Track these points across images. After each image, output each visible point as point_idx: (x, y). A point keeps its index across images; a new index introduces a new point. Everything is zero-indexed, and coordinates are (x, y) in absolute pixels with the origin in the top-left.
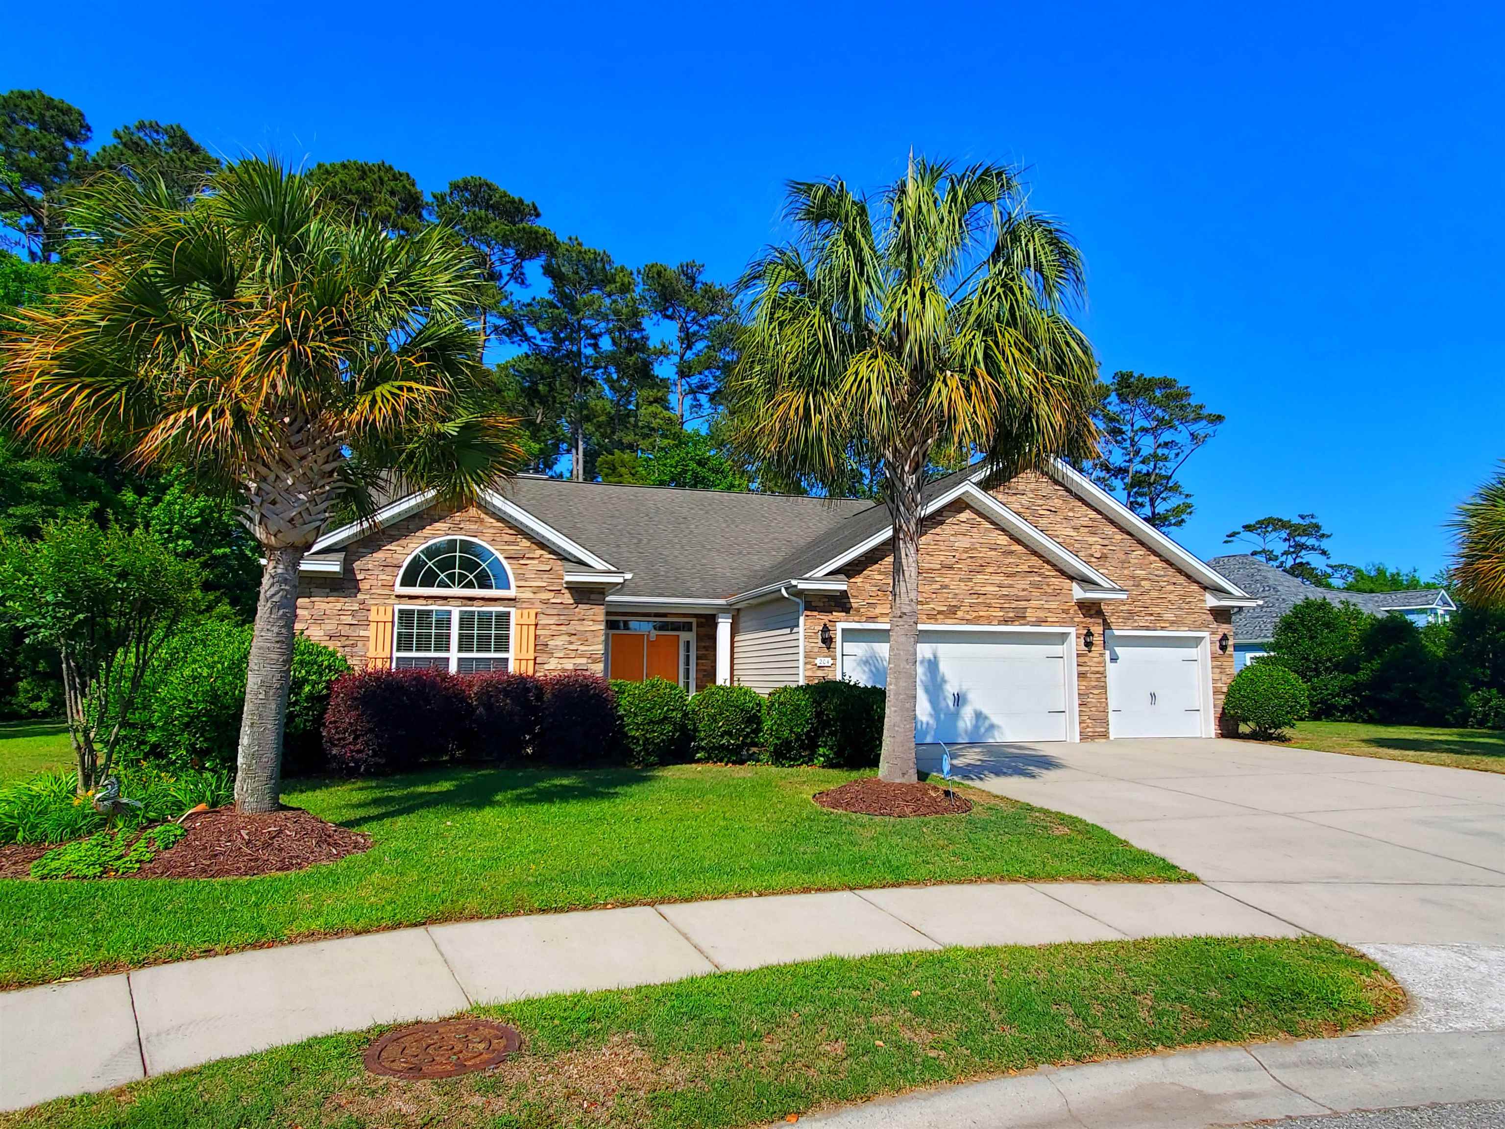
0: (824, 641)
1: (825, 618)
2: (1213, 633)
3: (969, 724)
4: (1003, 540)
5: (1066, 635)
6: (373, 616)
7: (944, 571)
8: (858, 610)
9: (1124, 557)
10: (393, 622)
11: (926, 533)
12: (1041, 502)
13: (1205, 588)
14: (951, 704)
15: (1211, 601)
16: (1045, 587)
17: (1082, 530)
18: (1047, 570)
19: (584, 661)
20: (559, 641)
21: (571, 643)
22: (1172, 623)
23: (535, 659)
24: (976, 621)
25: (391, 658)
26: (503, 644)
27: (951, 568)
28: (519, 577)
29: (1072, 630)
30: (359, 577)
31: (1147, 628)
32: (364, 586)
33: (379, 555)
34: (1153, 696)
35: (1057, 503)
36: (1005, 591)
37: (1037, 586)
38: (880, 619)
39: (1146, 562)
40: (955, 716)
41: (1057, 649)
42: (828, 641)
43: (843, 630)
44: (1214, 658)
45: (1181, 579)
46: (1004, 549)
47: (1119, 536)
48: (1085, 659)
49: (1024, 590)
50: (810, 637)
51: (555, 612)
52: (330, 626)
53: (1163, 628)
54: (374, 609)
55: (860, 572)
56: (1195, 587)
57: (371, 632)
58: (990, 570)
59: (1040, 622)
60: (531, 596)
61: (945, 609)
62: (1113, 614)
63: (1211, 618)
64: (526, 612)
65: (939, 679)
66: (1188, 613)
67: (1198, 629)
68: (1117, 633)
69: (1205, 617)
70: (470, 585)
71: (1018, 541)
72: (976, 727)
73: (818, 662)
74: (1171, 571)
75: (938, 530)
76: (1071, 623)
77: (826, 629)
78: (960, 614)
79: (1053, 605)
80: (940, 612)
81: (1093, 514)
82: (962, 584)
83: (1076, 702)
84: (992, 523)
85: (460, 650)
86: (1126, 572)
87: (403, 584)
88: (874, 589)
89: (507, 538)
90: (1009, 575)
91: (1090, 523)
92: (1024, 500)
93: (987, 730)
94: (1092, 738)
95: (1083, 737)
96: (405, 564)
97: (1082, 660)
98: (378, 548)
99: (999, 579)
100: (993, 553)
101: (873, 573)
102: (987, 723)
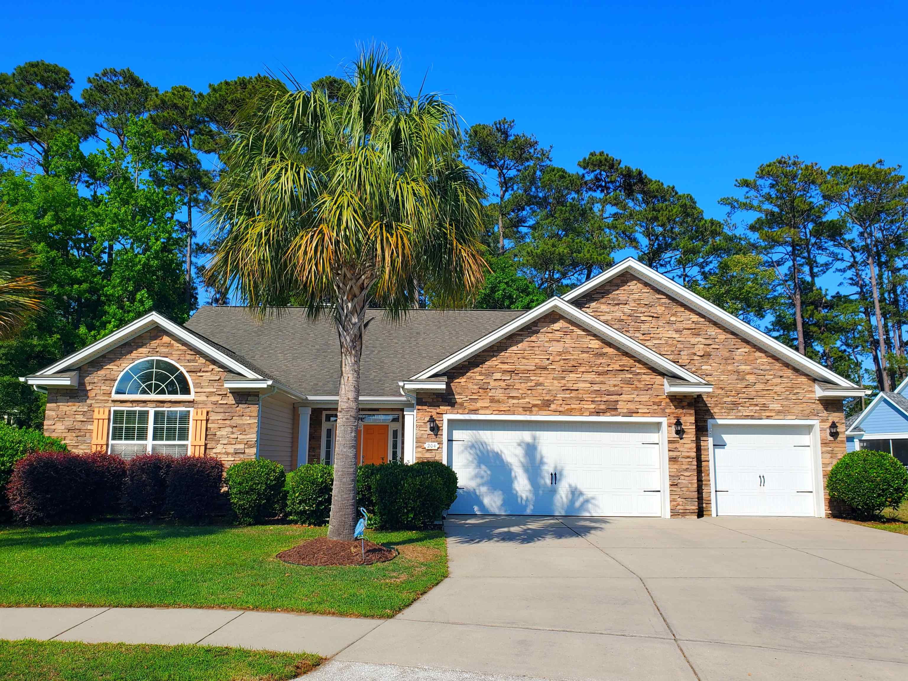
0: (432, 429)
1: (434, 411)
2: (823, 421)
3: (565, 499)
4: (595, 344)
5: (659, 424)
6: (96, 415)
7: (538, 371)
8: (462, 404)
9: (728, 354)
10: (109, 419)
11: (522, 341)
12: (643, 310)
13: (814, 380)
14: (548, 481)
15: (819, 392)
16: (635, 383)
17: (685, 332)
18: (639, 369)
19: (242, 446)
20: (224, 432)
21: (233, 433)
22: (779, 412)
23: (206, 445)
24: (569, 412)
25: (107, 445)
26: (183, 434)
27: (545, 368)
28: (196, 385)
29: (664, 421)
30: (88, 388)
31: (752, 417)
32: (91, 394)
33: (102, 373)
34: (762, 478)
35: (660, 310)
36: (596, 387)
37: (629, 382)
38: (480, 412)
39: (751, 358)
40: (553, 491)
41: (653, 437)
42: (435, 429)
43: (449, 421)
44: (824, 443)
45: (789, 373)
46: (596, 351)
47: (722, 336)
48: (677, 445)
49: (615, 386)
50: (421, 426)
51: (222, 410)
52: (68, 423)
53: (768, 417)
54: (96, 410)
55: (463, 374)
56: (803, 379)
57: (93, 427)
58: (583, 369)
59: (630, 413)
60: (205, 398)
61: (539, 402)
62: (716, 405)
63: (820, 407)
64: (199, 411)
65: (538, 462)
66: (795, 404)
67: (807, 417)
68: (720, 422)
69: (814, 406)
70: (162, 392)
71: (609, 344)
72: (572, 502)
73: (426, 446)
74: (778, 365)
75: (533, 338)
76: (663, 413)
77: (432, 420)
78: (553, 407)
79: (645, 398)
80: (535, 406)
81: (695, 318)
82: (555, 382)
83: (668, 483)
84: (584, 330)
85: (155, 438)
86: (730, 368)
87: (117, 393)
88: (476, 387)
89: (188, 357)
90: (599, 374)
91: (693, 326)
92: (627, 309)
93: (582, 504)
94: (684, 514)
95: (675, 513)
96: (119, 378)
97: (673, 446)
98: (101, 368)
99: (591, 377)
100: (585, 355)
101: (475, 374)
102: (582, 498)
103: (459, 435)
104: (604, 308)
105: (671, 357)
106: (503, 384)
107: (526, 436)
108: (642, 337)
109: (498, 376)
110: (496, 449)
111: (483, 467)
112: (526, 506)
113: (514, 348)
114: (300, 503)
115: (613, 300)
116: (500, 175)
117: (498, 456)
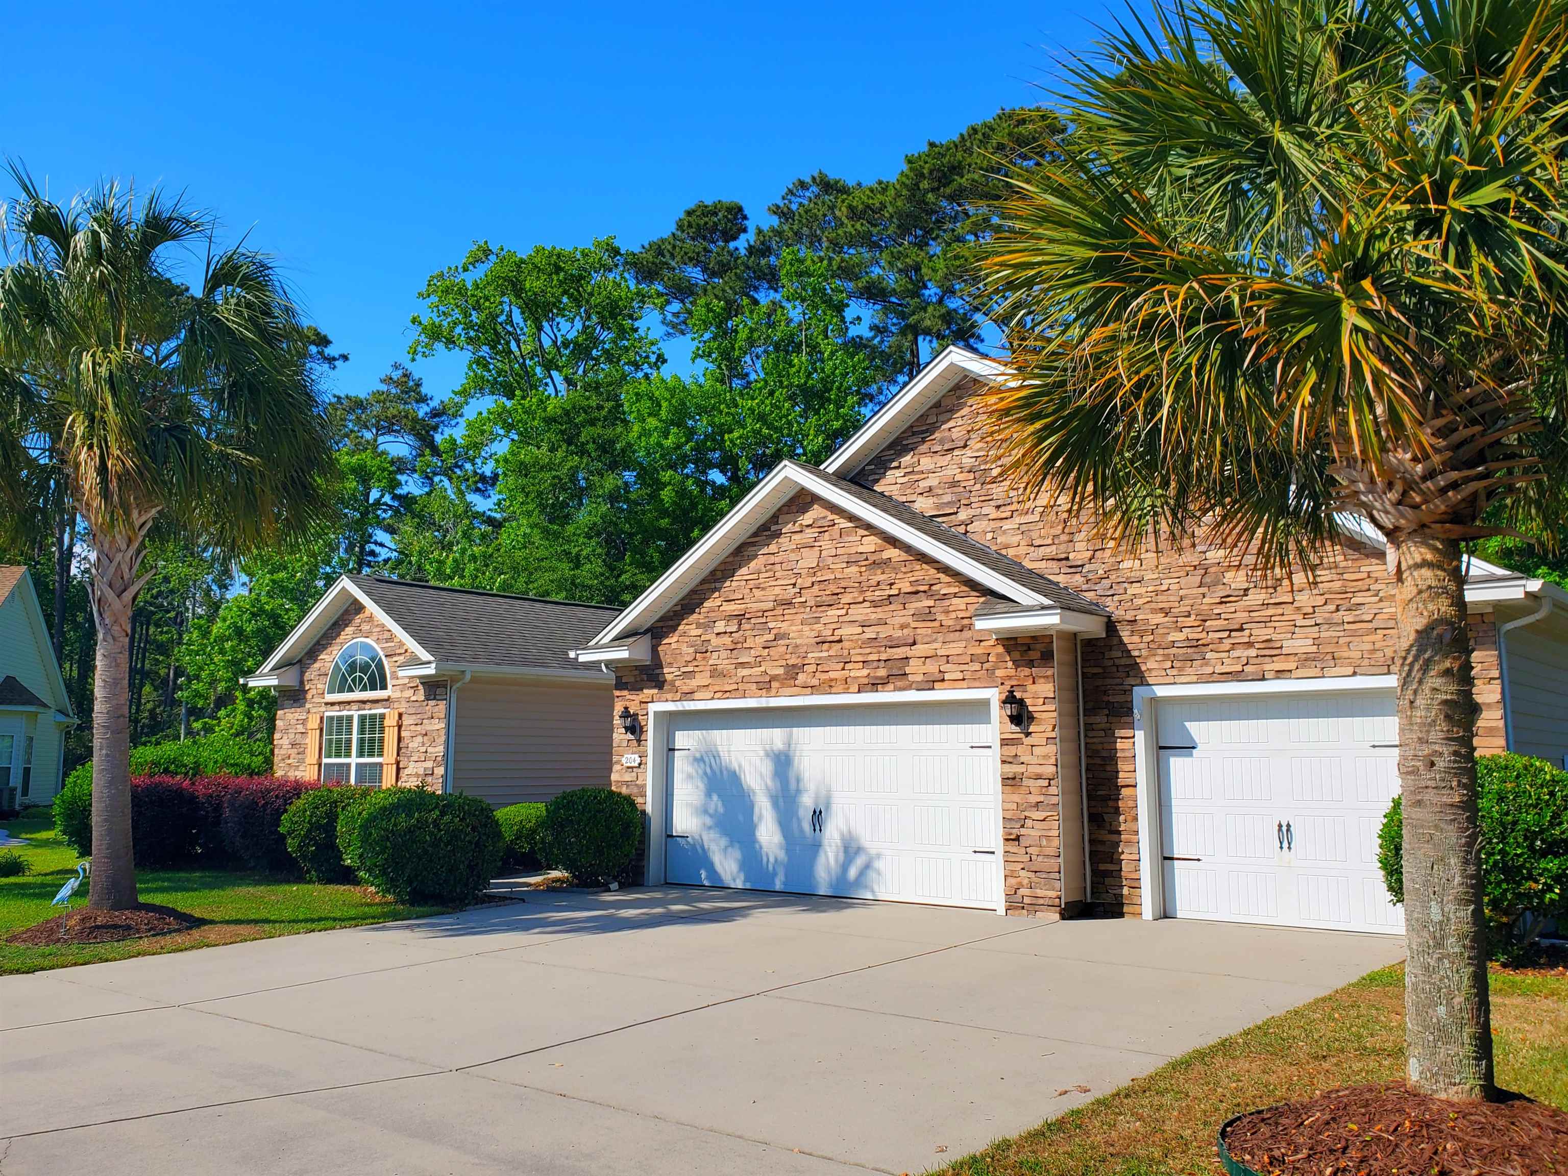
0: (634, 731)
1: (637, 699)
3: (833, 861)
4: (870, 543)
6: (311, 724)
7: (780, 611)
8: (672, 684)
10: (321, 730)
11: (756, 556)
14: (807, 826)
16: (940, 617)
18: (944, 586)
19: (430, 765)
20: (415, 744)
21: (423, 745)
23: (398, 767)
24: (828, 687)
25: (321, 766)
26: (381, 748)
27: (790, 604)
28: (393, 675)
29: (993, 695)
30: (307, 687)
32: (309, 695)
33: (317, 665)
34: (1285, 830)
36: (870, 633)
37: (927, 616)
38: (697, 695)
40: (815, 846)
42: (639, 731)
43: (656, 714)
46: (872, 558)
48: (1020, 750)
49: (903, 627)
50: (619, 726)
51: (414, 711)
52: (293, 735)
53: (1280, 674)
54: (312, 717)
55: (674, 629)
57: (308, 740)
58: (846, 599)
59: (930, 684)
60: (399, 694)
61: (781, 671)
62: (1154, 652)
64: (394, 712)
65: (793, 786)
68: (1161, 691)
70: (365, 688)
72: (845, 868)
73: (626, 761)
75: (773, 548)
76: (988, 680)
78: (801, 678)
79: (954, 649)
80: (774, 678)
82: (806, 628)
83: (1001, 834)
85: (358, 754)
86: (1184, 558)
87: (329, 691)
88: (691, 650)
89: (386, 635)
90: (875, 604)
92: (966, 457)
93: (862, 873)
94: (1033, 907)
95: (1014, 904)
96: (330, 672)
97: (1011, 750)
98: (316, 659)
99: (861, 612)
100: (854, 569)
101: (689, 627)
102: (860, 862)
103: (684, 739)
104: (926, 463)
105: (1051, 551)
106: (727, 640)
108: (994, 514)
109: (720, 626)
110: (735, 766)
111: (715, 797)
112: (775, 874)
113: (744, 570)
115: (942, 442)
117: (734, 778)
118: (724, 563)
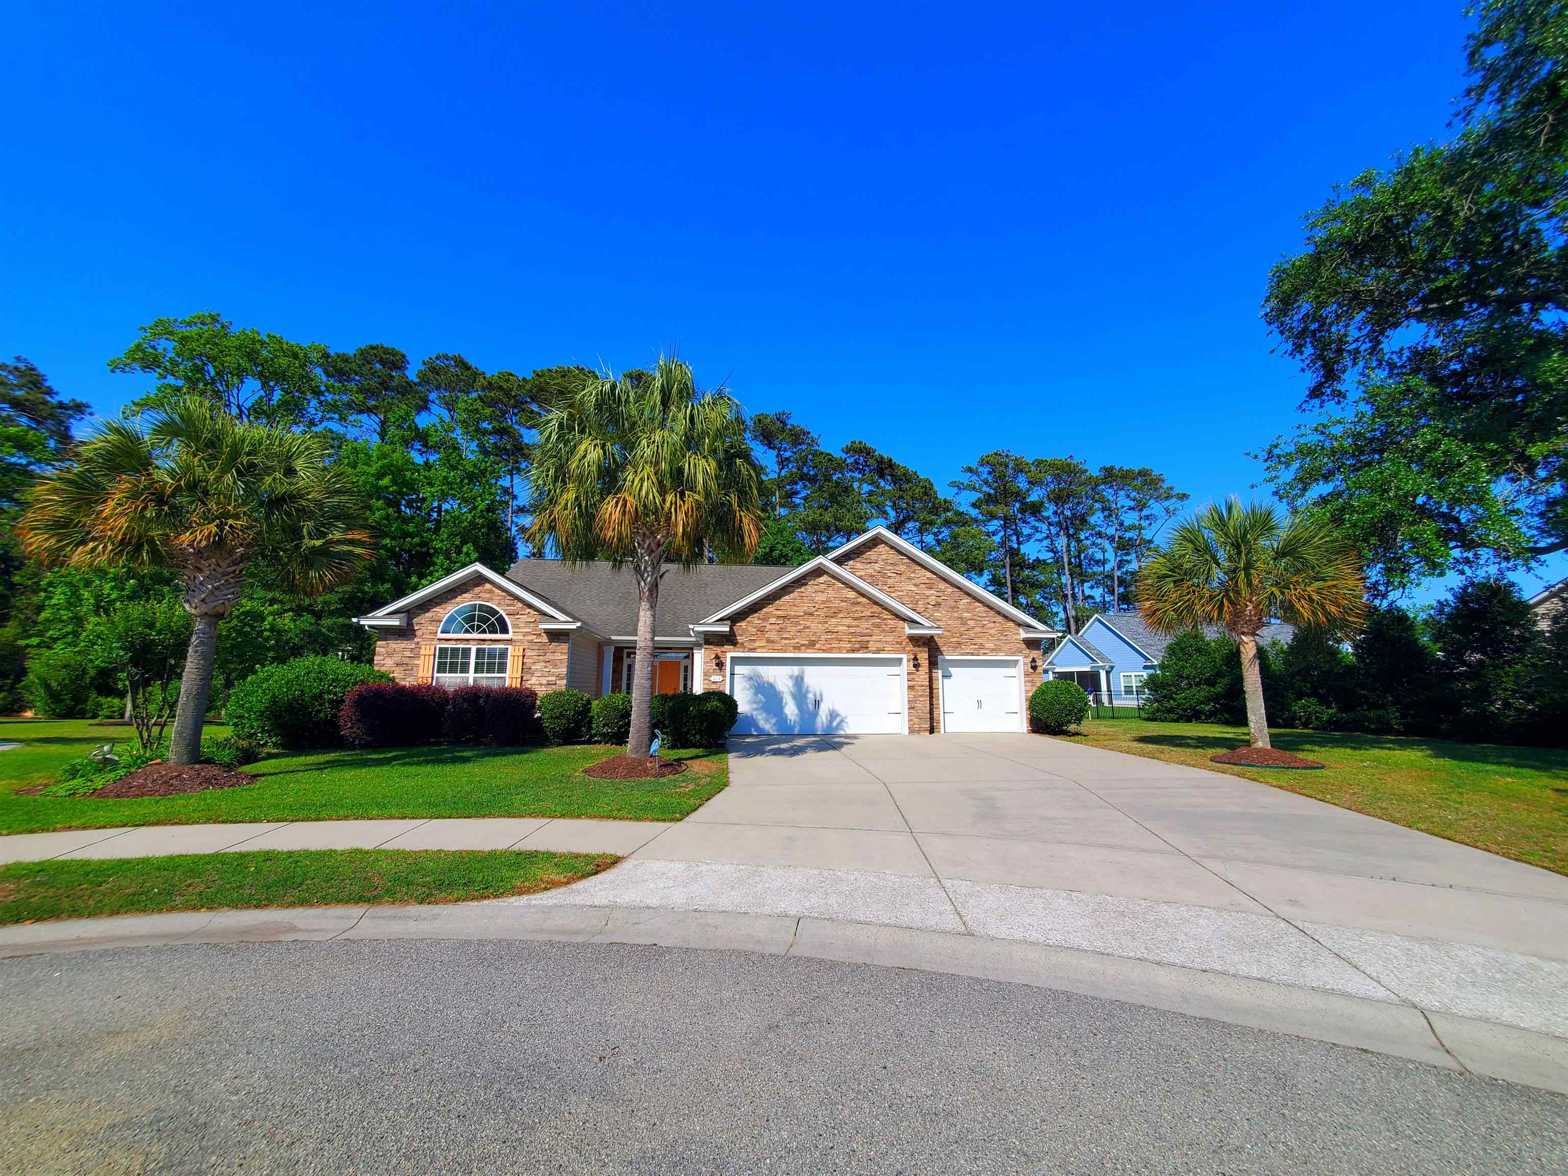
0: (717, 665)
1: (718, 650)
2: (1026, 657)
3: (824, 720)
4: (852, 595)
5: (900, 660)
6: (423, 652)
7: (806, 617)
8: (742, 644)
9: (954, 604)
10: (435, 655)
11: (793, 592)
12: (889, 568)
13: (1019, 625)
14: (811, 707)
15: (1023, 634)
16: (883, 626)
17: (922, 586)
18: (886, 615)
19: (554, 678)
20: (538, 666)
21: (546, 667)
22: (992, 650)
23: (522, 677)
24: (830, 650)
25: (432, 678)
26: (502, 668)
27: (812, 614)
28: (514, 626)
29: (904, 657)
30: (416, 628)
31: (972, 654)
32: (419, 633)
33: (429, 615)
34: (979, 702)
35: (903, 568)
36: (852, 630)
37: (878, 626)
38: (758, 650)
39: (972, 607)
40: (815, 714)
41: (896, 670)
42: (720, 665)
43: (732, 658)
44: (1026, 675)
45: (1000, 619)
46: (852, 600)
47: (950, 589)
48: (915, 676)
49: (867, 629)
50: (707, 662)
51: (536, 648)
52: (397, 658)
53: (984, 654)
54: (423, 647)
55: (744, 619)
56: (1011, 624)
57: (420, 662)
58: (842, 615)
59: (879, 651)
60: (522, 637)
61: (806, 642)
62: (945, 644)
63: (1024, 646)
64: (517, 648)
65: (804, 691)
66: (1005, 643)
67: (1014, 654)
68: (948, 657)
69: (1019, 645)
70: (484, 632)
71: (863, 595)
72: (831, 722)
73: (712, 679)
74: (992, 613)
75: (803, 589)
76: (903, 651)
77: (717, 657)
78: (817, 646)
79: (890, 639)
80: (803, 645)
81: (929, 575)
82: (820, 625)
83: (907, 706)
84: (843, 583)
85: (476, 672)
86: (955, 614)
87: (442, 632)
88: (754, 630)
89: (507, 602)
90: (855, 619)
91: (928, 581)
92: (877, 567)
93: (839, 724)
94: (919, 731)
95: (912, 731)
96: (444, 620)
97: (912, 677)
98: (428, 610)
99: (848, 621)
100: (844, 604)
101: (754, 619)
102: (838, 720)
103: (738, 669)
104: (859, 565)
105: (911, 606)
106: (777, 627)
107: (795, 670)
108: (888, 590)
109: (773, 620)
110: (771, 680)
111: (760, 696)
112: (794, 727)
113: (787, 597)
114: (603, 727)
115: (866, 559)
116: (777, 456)
117: (772, 686)
118: (775, 592)
